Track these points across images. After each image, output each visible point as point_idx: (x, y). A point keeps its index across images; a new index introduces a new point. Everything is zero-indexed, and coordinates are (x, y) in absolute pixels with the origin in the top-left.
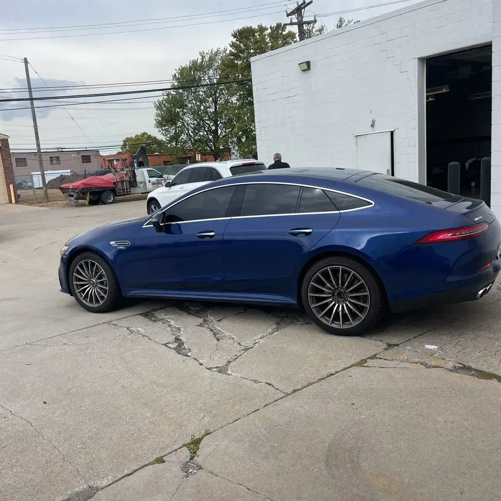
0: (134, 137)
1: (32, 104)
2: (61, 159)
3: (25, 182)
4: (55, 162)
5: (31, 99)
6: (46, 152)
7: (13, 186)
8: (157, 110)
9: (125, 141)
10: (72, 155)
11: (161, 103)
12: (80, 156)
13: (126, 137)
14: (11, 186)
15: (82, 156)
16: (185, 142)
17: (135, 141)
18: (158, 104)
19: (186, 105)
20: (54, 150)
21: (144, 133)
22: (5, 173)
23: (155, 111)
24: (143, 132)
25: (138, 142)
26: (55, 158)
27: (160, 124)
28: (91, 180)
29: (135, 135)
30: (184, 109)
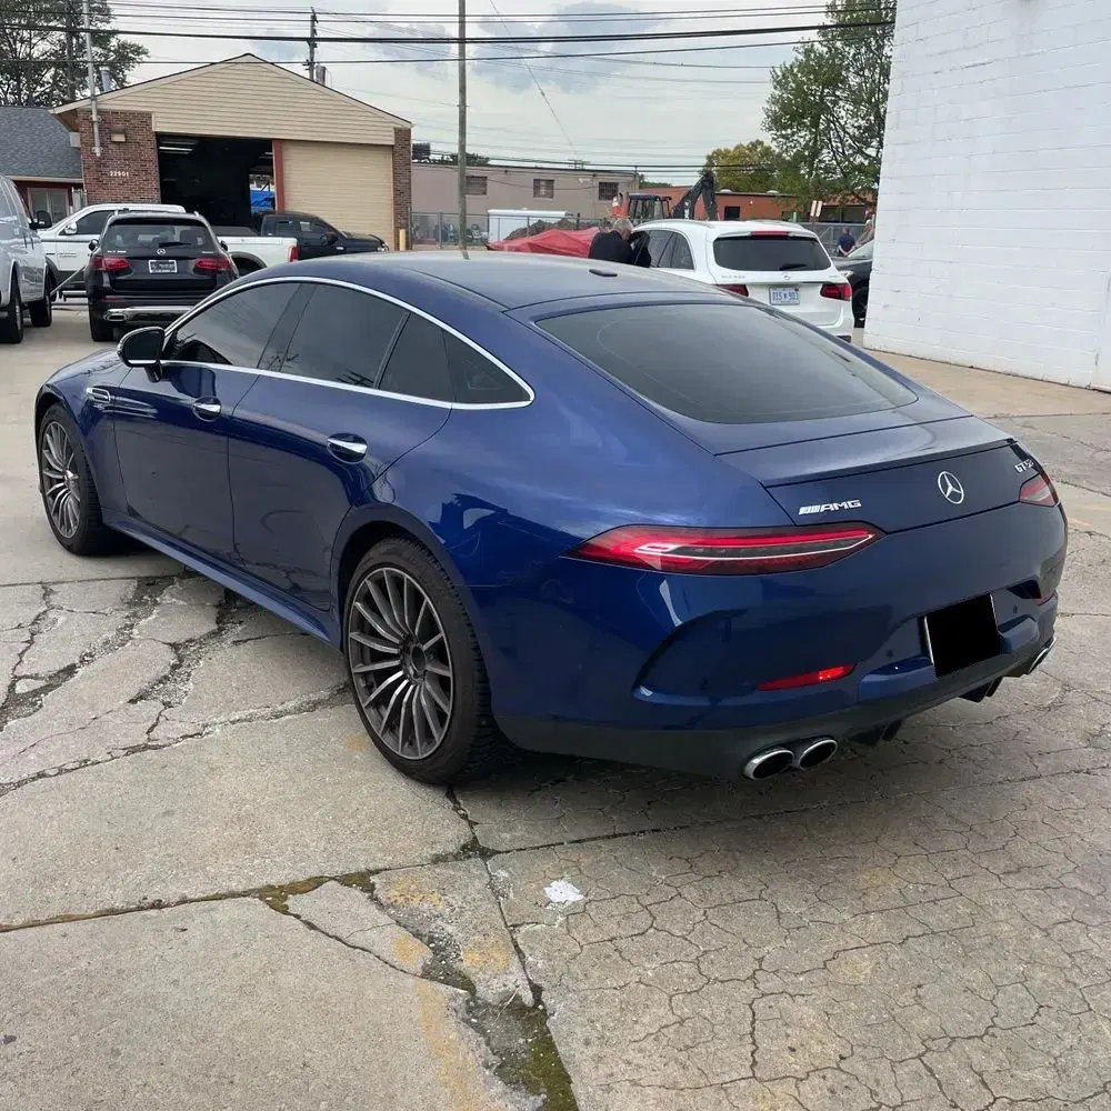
0: (732, 149)
1: (462, 52)
2: (555, 185)
3: (478, 228)
4: (543, 191)
5: (462, 41)
6: (536, 168)
7: (407, 233)
8: (775, 88)
9: (712, 157)
10: (581, 180)
11: (787, 72)
12: (596, 183)
13: (715, 149)
14: (402, 233)
15: (600, 183)
16: (827, 170)
17: (734, 158)
18: (779, 73)
19: (844, 81)
20: (566, 167)
21: (758, 141)
22: (396, 203)
23: (769, 90)
24: (754, 140)
25: (739, 162)
26: (543, 183)
27: (776, 122)
28: (549, 238)
29: (735, 145)
30: (837, 88)
